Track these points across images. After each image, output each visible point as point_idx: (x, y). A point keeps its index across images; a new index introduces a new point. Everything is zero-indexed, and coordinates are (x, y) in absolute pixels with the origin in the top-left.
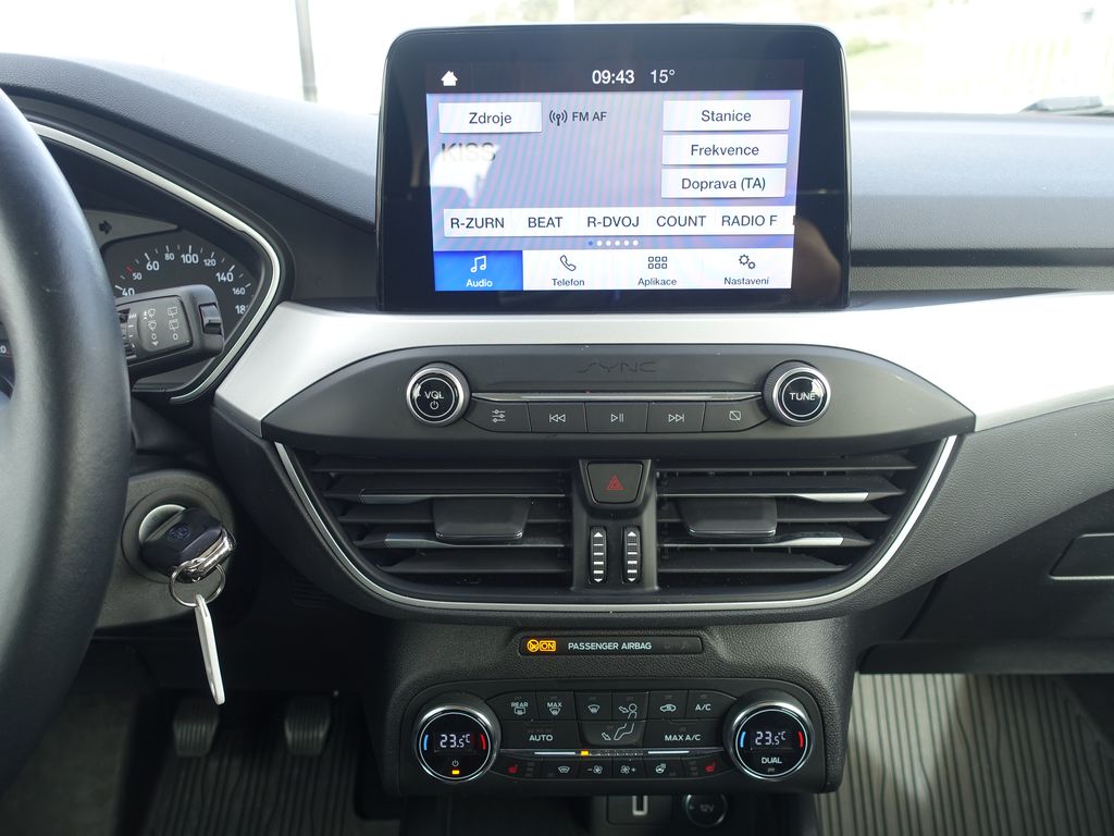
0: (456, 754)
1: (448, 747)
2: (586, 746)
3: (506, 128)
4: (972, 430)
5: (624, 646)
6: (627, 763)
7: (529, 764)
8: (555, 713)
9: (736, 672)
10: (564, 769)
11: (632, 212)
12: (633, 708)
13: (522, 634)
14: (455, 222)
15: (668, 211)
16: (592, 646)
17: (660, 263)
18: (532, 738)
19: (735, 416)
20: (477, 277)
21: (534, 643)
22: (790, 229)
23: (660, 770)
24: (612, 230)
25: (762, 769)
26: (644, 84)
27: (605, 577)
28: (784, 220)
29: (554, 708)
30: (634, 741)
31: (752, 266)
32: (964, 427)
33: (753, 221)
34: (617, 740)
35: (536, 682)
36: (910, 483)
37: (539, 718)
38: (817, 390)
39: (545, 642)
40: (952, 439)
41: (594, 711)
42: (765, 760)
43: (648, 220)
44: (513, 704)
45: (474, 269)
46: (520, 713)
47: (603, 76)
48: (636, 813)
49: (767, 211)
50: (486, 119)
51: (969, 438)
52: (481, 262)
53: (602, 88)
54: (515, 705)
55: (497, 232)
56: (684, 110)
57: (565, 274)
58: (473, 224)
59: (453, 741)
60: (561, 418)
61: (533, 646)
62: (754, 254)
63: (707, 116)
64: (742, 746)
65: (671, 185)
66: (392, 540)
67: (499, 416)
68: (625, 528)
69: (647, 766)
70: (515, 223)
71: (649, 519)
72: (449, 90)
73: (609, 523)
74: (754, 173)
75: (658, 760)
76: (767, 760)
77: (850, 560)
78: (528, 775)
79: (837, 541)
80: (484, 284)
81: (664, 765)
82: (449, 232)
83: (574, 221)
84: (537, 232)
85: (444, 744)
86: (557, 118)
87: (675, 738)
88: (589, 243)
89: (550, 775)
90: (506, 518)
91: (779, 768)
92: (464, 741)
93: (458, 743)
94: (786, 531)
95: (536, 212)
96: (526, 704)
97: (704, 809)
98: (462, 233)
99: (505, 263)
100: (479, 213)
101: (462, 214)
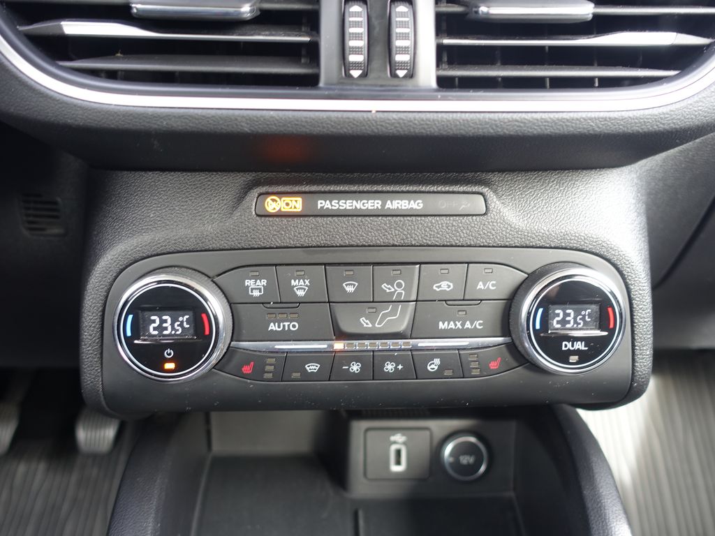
1: (160, 334)
5: (389, 205)
6: (392, 359)
7: (269, 361)
8: (301, 293)
12: (399, 285)
13: (260, 191)
16: (347, 205)
18: (272, 327)
21: (273, 200)
25: (563, 357)
27: (366, 68)
29: (300, 287)
30: (401, 328)
34: (380, 327)
35: (278, 254)
39: (287, 199)
41: (350, 289)
42: (567, 346)
44: (248, 282)
46: (256, 294)
59: (167, 325)
61: (273, 205)
64: (538, 327)
66: (73, 28)
69: (415, 362)
75: (431, 354)
76: (569, 345)
78: (267, 376)
81: (437, 361)
85: (155, 329)
87: (452, 325)
89: (296, 375)
91: (584, 356)
92: (181, 325)
93: (173, 328)
96: (264, 282)
97: (466, 460)
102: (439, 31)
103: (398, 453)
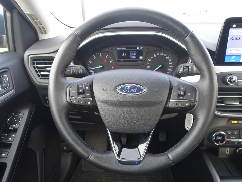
0: (219, 140)
7: (230, 142)
10: (236, 143)
13: (231, 120)
14: (230, 50)
18: (231, 137)
20: (232, 60)
29: (236, 133)
37: (233, 134)
39: (235, 122)
45: (232, 58)
46: (229, 133)
48: (227, 153)
50: (239, 33)
52: (234, 57)
54: (229, 132)
55: (238, 52)
58: (234, 51)
59: (219, 138)
61: (233, 122)
67: (240, 84)
70: (241, 50)
72: (234, 28)
78: (230, 144)
80: (234, 61)
82: (229, 52)
89: (234, 144)
90: (236, 100)
92: (221, 138)
96: (231, 132)
97: (241, 152)
98: (231, 52)
99: (238, 57)
100: (235, 49)
101: (232, 49)
103: (228, 150)
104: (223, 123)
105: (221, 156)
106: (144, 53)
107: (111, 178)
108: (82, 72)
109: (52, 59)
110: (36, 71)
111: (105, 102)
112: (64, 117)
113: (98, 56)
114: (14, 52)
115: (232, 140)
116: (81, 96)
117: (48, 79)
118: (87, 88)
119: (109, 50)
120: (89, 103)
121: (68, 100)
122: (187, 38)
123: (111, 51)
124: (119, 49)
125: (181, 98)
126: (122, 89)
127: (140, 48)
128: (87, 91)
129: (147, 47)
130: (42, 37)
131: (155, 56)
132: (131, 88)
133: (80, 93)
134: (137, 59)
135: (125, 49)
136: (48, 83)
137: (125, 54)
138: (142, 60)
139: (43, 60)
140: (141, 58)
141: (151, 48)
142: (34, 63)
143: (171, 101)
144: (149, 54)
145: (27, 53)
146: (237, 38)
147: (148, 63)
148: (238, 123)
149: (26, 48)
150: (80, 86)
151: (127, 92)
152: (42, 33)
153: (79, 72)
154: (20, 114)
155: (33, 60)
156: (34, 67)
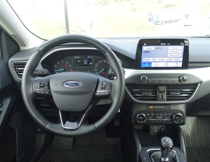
2: (156, 119)
3: (151, 49)
4: (202, 83)
5: (161, 107)
6: (160, 121)
9: (174, 110)
10: (153, 122)
11: (164, 58)
12: (161, 114)
13: (149, 106)
14: (144, 59)
15: (168, 58)
16: (157, 107)
17: (167, 64)
19: (176, 81)
20: (146, 65)
22: (182, 60)
23: (164, 122)
24: (162, 60)
25: (177, 121)
26: (166, 45)
27: (161, 99)
28: (181, 59)
29: (152, 114)
30: (161, 118)
31: (177, 64)
32: (201, 82)
33: (178, 59)
34: (160, 118)
35: (150, 111)
36: (195, 89)
37: (151, 116)
38: (185, 78)
40: (200, 84)
41: (157, 115)
42: (177, 120)
43: (166, 59)
46: (148, 115)
47: (162, 44)
48: (155, 131)
49: (179, 58)
50: (149, 48)
51: (202, 84)
53: (162, 45)
55: (149, 61)
56: (171, 48)
57: (156, 65)
59: (141, 118)
60: (157, 81)
61: (150, 107)
62: (178, 63)
63: (173, 48)
64: (174, 118)
65: (169, 56)
67: (150, 81)
68: (163, 94)
69: (163, 121)
70: (151, 60)
71: (165, 93)
72: (145, 45)
73: (161, 93)
74: (178, 54)
75: (164, 121)
77: (188, 97)
78: (149, 122)
79: (186, 95)
80: (147, 66)
82: (143, 61)
83: (158, 59)
84: (153, 61)
86: (157, 48)
87: (166, 118)
88: (159, 62)
90: (149, 92)
91: (179, 121)
94: (181, 94)
95: (153, 58)
97: (165, 130)
98: (145, 61)
99: (150, 64)
100: (147, 59)
101: (145, 59)
102: (167, 98)
103: (156, 129)
104: (144, 108)
105: (151, 133)
106: (93, 61)
107: (75, 154)
108: (46, 73)
109: (25, 64)
110: (17, 73)
111: (57, 92)
112: (31, 101)
113: (61, 62)
114: (1, 59)
115: (150, 120)
116: (42, 88)
117: (22, 77)
118: (46, 83)
119: (68, 58)
120: (47, 93)
121: (34, 91)
122: (107, 53)
123: (70, 59)
124: (75, 57)
125: (103, 89)
126: (67, 84)
127: (90, 57)
128: (46, 85)
129: (95, 56)
130: (22, 48)
131: (100, 62)
132: (72, 83)
133: (41, 87)
134: (88, 64)
135: (79, 57)
136: (21, 80)
137: (80, 61)
138: (91, 65)
139: (22, 65)
140: (91, 63)
141: (97, 57)
142: (15, 67)
143: (97, 91)
144: (96, 61)
145: (10, 60)
146: (147, 52)
147: (96, 67)
148: (153, 108)
149: (10, 57)
150: (41, 82)
151: (69, 86)
152: (23, 46)
153: (44, 73)
154: (4, 102)
155: (15, 65)
156: (16, 70)
